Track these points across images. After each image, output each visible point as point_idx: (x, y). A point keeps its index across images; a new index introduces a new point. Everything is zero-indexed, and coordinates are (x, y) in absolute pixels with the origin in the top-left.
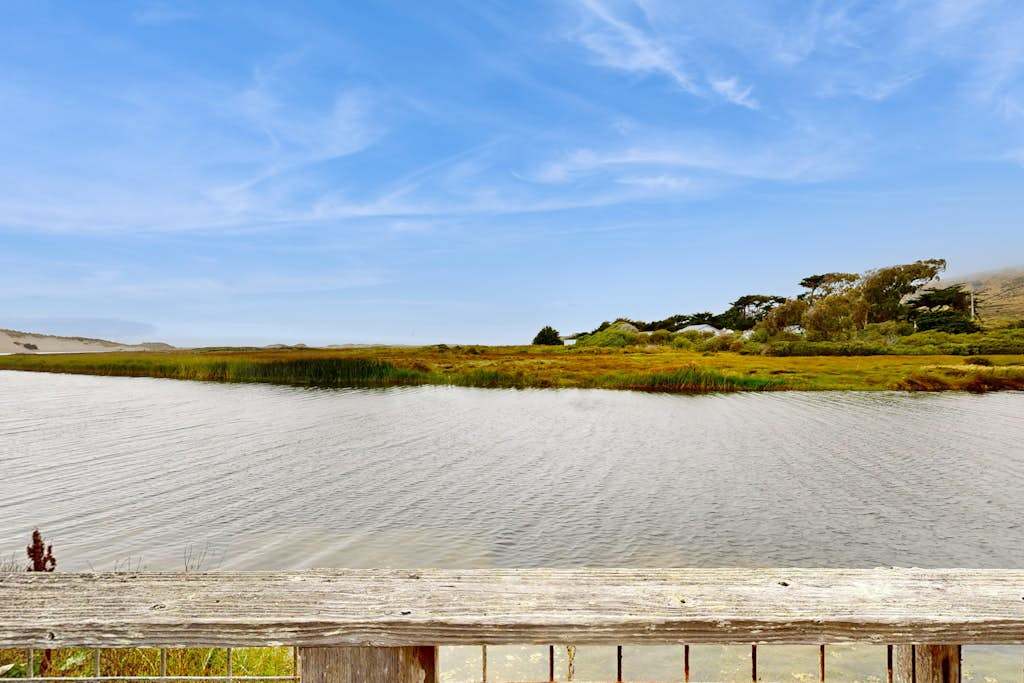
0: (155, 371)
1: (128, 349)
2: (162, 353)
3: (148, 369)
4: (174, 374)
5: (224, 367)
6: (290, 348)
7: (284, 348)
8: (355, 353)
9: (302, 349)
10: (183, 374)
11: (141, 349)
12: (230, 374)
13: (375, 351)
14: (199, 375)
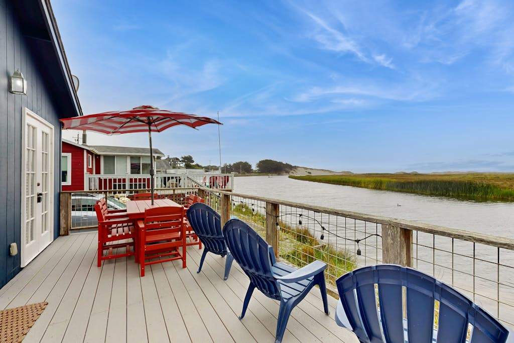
0: (352, 184)
1: (336, 174)
2: (350, 176)
3: (349, 182)
4: (359, 185)
5: (381, 183)
6: (409, 174)
7: (405, 174)
8: (456, 177)
9: (416, 174)
10: (363, 185)
11: (342, 174)
12: (384, 186)
13: (472, 177)
14: (370, 186)
